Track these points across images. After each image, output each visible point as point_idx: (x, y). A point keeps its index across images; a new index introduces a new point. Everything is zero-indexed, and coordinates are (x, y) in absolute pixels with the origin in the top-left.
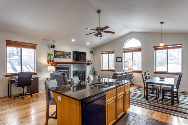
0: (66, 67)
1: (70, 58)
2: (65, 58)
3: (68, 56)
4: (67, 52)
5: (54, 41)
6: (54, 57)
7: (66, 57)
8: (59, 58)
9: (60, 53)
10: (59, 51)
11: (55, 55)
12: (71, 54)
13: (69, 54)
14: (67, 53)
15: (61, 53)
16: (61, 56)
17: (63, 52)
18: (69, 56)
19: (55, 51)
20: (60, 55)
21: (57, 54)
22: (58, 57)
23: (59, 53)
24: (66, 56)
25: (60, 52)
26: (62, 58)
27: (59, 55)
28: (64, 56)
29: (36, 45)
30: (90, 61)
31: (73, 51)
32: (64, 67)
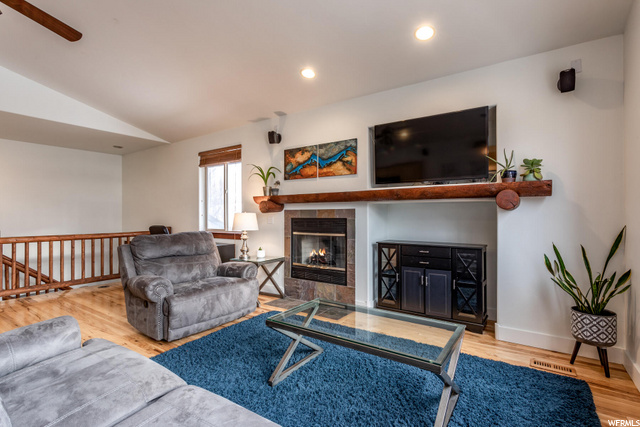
0: (331, 217)
1: (352, 169)
2: (326, 175)
3: (340, 160)
4: (337, 143)
5: (281, 114)
6: (285, 179)
7: (332, 169)
8: (302, 176)
9: (307, 155)
10: (299, 150)
11: (289, 167)
12: (354, 150)
13: (350, 148)
14: (336, 150)
15: (310, 154)
16: (308, 171)
17: (321, 146)
18: (345, 163)
19: (286, 152)
20: (304, 165)
21: (298, 164)
22: (296, 174)
23: (300, 158)
24: (330, 165)
25: (302, 150)
26: (313, 176)
27: (300, 164)
28: (320, 168)
29: (240, 146)
30: (532, 165)
31: (370, 129)
32: (323, 216)
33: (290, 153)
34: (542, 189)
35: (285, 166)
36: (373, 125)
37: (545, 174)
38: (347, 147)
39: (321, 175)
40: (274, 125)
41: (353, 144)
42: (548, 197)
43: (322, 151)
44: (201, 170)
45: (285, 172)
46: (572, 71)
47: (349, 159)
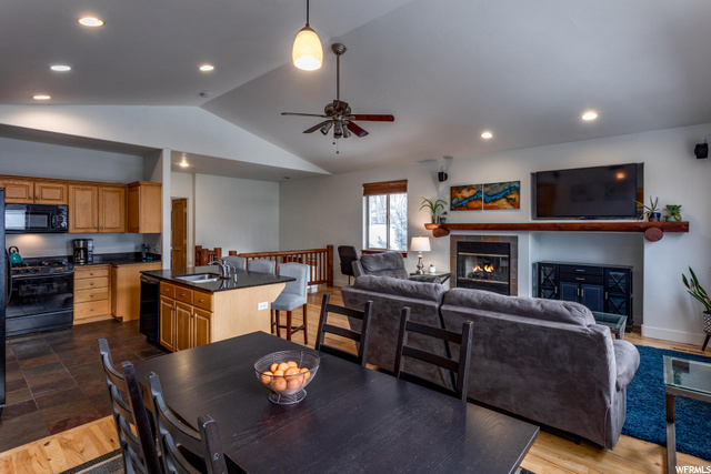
0: (495, 242)
1: (516, 205)
2: (491, 208)
3: (504, 197)
4: (501, 184)
5: (448, 158)
6: (452, 210)
7: (497, 204)
8: (468, 208)
9: (472, 192)
10: (465, 187)
11: (455, 201)
12: (517, 190)
13: (513, 188)
14: (501, 189)
15: (474, 191)
16: (474, 204)
17: (486, 185)
18: (508, 200)
19: (452, 188)
20: (470, 199)
21: (463, 198)
22: (462, 206)
23: (466, 194)
24: (495, 200)
25: (469, 188)
26: (479, 208)
27: (466, 198)
28: (485, 202)
29: (406, 181)
30: (674, 210)
31: (533, 174)
32: (488, 241)
33: (455, 190)
34: (682, 228)
35: (452, 199)
36: (535, 171)
37: (684, 216)
38: (510, 188)
39: (486, 208)
40: (441, 166)
41: (517, 185)
42: (685, 234)
43: (487, 189)
44: (364, 198)
45: (452, 205)
46: (706, 145)
47: (513, 197)
